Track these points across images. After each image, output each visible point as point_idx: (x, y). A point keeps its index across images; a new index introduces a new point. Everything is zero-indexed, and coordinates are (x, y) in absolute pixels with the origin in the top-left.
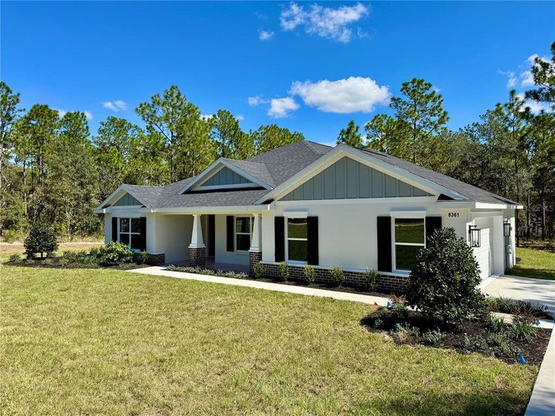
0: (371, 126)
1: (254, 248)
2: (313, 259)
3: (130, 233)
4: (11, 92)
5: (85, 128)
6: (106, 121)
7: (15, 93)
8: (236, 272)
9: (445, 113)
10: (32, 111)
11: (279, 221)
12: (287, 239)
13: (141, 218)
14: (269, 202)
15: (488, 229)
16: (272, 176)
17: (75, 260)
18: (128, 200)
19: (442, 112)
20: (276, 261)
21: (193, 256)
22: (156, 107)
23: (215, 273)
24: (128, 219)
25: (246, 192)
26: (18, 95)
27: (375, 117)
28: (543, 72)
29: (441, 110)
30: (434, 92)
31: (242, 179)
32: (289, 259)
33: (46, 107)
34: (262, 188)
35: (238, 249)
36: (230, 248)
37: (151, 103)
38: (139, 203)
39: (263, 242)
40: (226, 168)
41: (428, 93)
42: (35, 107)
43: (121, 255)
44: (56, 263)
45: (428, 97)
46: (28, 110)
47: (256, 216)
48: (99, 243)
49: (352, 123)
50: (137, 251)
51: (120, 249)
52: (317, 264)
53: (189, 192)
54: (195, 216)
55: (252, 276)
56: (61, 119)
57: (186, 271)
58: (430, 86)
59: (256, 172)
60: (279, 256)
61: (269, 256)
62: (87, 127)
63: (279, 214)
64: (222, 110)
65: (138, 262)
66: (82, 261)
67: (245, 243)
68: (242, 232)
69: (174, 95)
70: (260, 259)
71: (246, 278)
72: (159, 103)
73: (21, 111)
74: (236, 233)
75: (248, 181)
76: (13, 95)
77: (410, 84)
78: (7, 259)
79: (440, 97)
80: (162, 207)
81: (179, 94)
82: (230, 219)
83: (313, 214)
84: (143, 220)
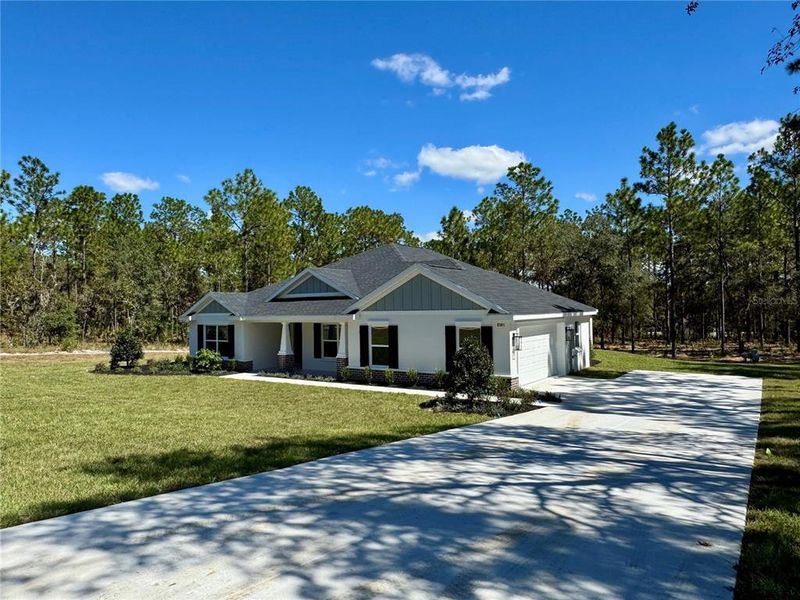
0: (479, 210)
1: (341, 354)
2: (394, 363)
3: (217, 341)
4: (48, 171)
5: (138, 212)
6: (160, 202)
7: (52, 172)
8: (325, 377)
9: (556, 201)
10: (74, 194)
11: (364, 330)
12: (371, 346)
13: (229, 326)
14: (354, 312)
15: (548, 336)
16: (358, 285)
17: (165, 368)
18: (215, 307)
19: (553, 200)
20: (362, 365)
21: (282, 362)
22: (228, 194)
23: (305, 378)
24: (215, 327)
25: (333, 301)
26: (58, 174)
27: (484, 201)
28: (651, 163)
29: (551, 198)
30: (543, 179)
31: (328, 288)
32: (374, 363)
33: (91, 188)
34: (347, 298)
35: (325, 356)
36: (317, 354)
37: (222, 191)
38: (227, 311)
39: (349, 349)
40: (313, 277)
41: (538, 178)
42: (78, 189)
43: (212, 362)
44: (146, 370)
45: (537, 184)
46: (69, 192)
47: (343, 324)
48: (184, 352)
49: (455, 209)
50: (226, 358)
51: (212, 357)
52: (397, 367)
53: (275, 300)
54: (284, 324)
55: (339, 380)
56: (108, 202)
57: (278, 377)
58: (539, 170)
59: (342, 281)
60: (364, 361)
61: (355, 362)
62: (141, 212)
63: (363, 323)
64: (302, 186)
65: (229, 368)
66: (171, 369)
67: (332, 350)
68: (330, 338)
69: (249, 180)
70: (347, 364)
71: (334, 381)
72: (231, 191)
73: (60, 193)
74: (323, 341)
75: (335, 291)
76: (49, 174)
77: (518, 169)
78: (94, 368)
79: (549, 183)
80: (252, 315)
81: (254, 179)
82: (317, 326)
83: (394, 323)
84: (231, 328)
